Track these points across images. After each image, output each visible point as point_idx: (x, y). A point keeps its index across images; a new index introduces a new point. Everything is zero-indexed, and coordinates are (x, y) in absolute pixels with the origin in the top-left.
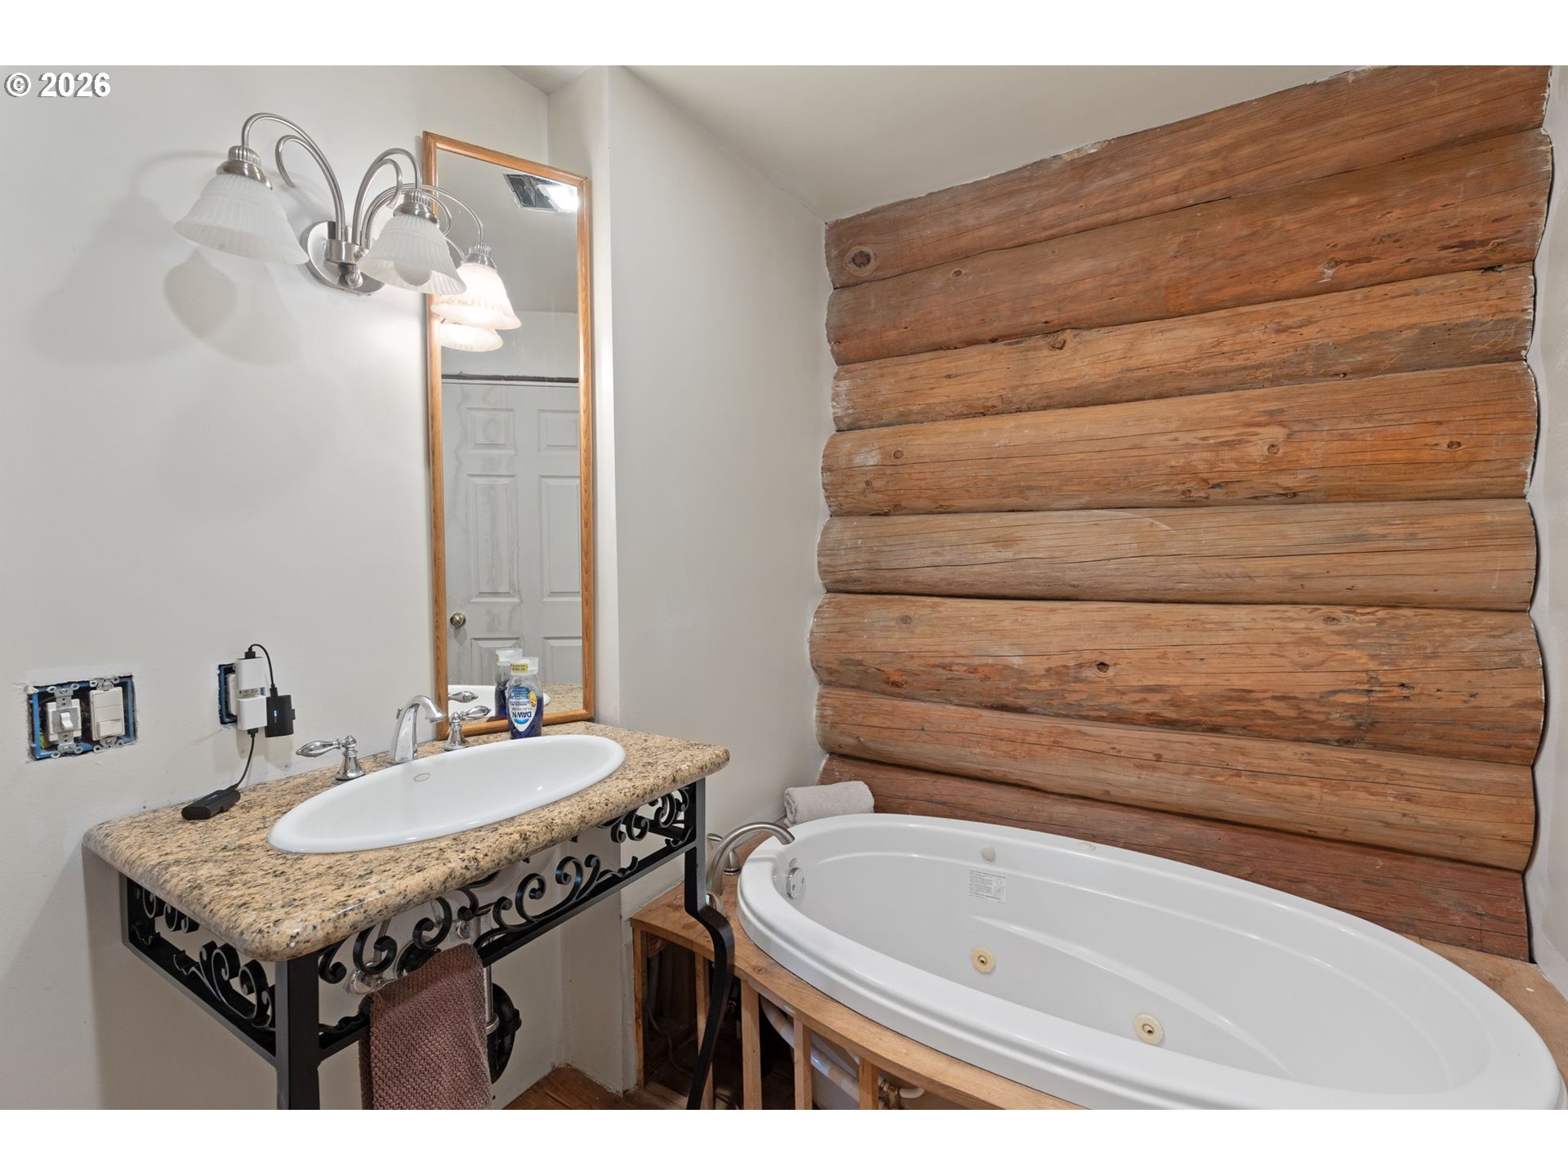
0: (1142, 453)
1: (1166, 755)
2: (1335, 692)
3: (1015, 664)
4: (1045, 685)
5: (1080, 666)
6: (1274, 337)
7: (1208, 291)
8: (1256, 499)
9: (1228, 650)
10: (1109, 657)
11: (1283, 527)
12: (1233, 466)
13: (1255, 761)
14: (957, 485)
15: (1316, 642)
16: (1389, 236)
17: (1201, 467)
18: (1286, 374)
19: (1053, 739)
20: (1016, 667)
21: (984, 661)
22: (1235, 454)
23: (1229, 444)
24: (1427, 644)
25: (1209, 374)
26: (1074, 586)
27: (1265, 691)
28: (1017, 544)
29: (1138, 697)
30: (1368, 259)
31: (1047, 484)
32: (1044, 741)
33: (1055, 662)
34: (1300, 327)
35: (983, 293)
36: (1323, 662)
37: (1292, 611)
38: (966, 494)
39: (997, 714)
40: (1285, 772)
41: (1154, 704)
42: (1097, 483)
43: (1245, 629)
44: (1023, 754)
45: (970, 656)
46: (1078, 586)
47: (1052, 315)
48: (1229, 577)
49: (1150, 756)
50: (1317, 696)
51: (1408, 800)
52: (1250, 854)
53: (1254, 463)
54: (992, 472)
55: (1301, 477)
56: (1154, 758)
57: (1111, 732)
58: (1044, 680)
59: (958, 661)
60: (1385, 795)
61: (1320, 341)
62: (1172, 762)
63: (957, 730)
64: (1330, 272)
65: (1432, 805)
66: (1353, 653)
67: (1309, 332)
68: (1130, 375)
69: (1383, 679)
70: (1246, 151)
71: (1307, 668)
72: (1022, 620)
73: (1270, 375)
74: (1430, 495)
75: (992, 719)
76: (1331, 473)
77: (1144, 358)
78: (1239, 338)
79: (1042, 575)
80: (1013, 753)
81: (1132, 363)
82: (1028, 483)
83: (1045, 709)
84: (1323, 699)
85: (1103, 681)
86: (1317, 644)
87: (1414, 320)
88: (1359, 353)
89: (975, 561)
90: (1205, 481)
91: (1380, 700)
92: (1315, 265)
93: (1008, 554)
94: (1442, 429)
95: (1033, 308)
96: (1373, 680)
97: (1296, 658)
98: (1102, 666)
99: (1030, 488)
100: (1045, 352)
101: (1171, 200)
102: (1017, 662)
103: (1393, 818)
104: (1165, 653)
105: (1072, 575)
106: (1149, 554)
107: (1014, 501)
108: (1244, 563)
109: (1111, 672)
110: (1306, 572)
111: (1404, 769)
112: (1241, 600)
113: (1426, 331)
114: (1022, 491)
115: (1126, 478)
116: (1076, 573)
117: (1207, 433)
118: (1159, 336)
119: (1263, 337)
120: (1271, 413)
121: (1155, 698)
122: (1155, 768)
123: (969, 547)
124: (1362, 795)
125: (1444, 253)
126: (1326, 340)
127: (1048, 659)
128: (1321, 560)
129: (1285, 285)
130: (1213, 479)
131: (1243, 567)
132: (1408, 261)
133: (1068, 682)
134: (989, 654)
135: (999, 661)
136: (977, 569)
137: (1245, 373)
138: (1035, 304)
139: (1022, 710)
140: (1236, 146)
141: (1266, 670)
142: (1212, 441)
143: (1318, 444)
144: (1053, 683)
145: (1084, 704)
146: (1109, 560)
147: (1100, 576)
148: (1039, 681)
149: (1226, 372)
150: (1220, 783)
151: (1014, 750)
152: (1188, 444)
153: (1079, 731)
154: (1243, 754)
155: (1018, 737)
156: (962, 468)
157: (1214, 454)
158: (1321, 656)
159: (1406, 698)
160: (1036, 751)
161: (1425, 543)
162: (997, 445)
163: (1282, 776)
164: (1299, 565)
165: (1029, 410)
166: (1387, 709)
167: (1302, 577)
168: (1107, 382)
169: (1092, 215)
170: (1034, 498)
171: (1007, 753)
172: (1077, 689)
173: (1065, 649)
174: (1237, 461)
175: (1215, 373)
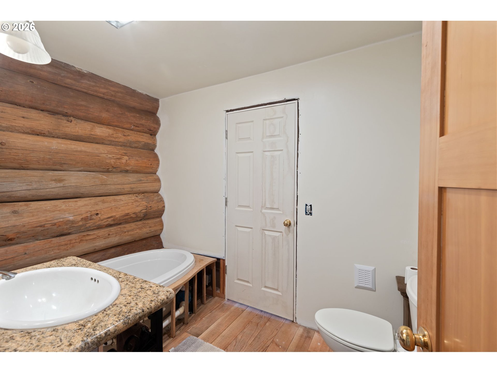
0: (100, 158)
1: (111, 233)
2: (142, 210)
3: (71, 219)
4: (81, 223)
5: (91, 215)
6: (123, 137)
7: (111, 122)
8: (121, 172)
9: (124, 205)
10: (99, 212)
11: (128, 178)
12: (119, 164)
13: (127, 229)
14: (34, 160)
15: (137, 201)
16: (142, 124)
17: (113, 163)
18: (124, 145)
19: (80, 239)
20: (71, 220)
21: (59, 220)
22: (119, 161)
23: (119, 159)
24: (152, 199)
25: (110, 141)
26: (82, 194)
27: (131, 213)
28: (64, 182)
29: (106, 220)
30: (138, 127)
31: (71, 163)
32: (77, 241)
33: (84, 216)
34: (127, 136)
35: (46, 95)
36: (140, 205)
37: (130, 196)
38: (38, 163)
39: (58, 238)
40: (133, 229)
41: (110, 221)
42: (87, 165)
43: (125, 200)
44: (71, 247)
45: (53, 220)
46: (83, 194)
47: (69, 112)
48: (120, 189)
49: (107, 235)
50: (139, 212)
51: (150, 227)
52: (126, 250)
53: (123, 164)
54: (51, 157)
55: (130, 167)
56: (108, 235)
57: (96, 232)
58: (80, 222)
59: (48, 223)
60: (147, 228)
61: (131, 140)
62: (112, 234)
63: (43, 249)
64: (133, 127)
65: (153, 227)
66: (143, 202)
67: (129, 137)
68: (92, 136)
69: (148, 206)
70: (119, 94)
71: (137, 206)
72: (68, 205)
73: (121, 144)
74: (146, 173)
75: (55, 240)
76: (135, 167)
77: (96, 133)
78: (117, 135)
79: (73, 191)
80: (67, 248)
81: (93, 133)
82: (64, 162)
83: (77, 231)
84: (140, 212)
85: (97, 219)
86: (138, 201)
87: (144, 141)
88: (136, 144)
89: (47, 187)
90: (113, 166)
91: (148, 210)
92: (131, 125)
93: (61, 185)
94: (150, 161)
95: (64, 107)
96: (147, 207)
97: (136, 205)
98: (97, 214)
99: (64, 164)
100: (65, 121)
101: (102, 95)
102: (71, 218)
103: (148, 232)
104: (112, 208)
105: (82, 190)
106: (103, 184)
107: (58, 167)
108: (123, 186)
109: (99, 215)
110: (133, 187)
111: (149, 222)
112: (120, 194)
113: (145, 143)
114: (61, 164)
115: (95, 164)
116: (84, 190)
117: (114, 155)
118: (99, 128)
119: (121, 136)
120: (125, 153)
121: (110, 220)
122: (108, 237)
123: (44, 182)
124: (145, 229)
125: (148, 130)
126: (132, 140)
127: (82, 215)
128: (136, 185)
129: (125, 126)
130: (114, 166)
131: (123, 187)
132: (143, 130)
133: (88, 221)
134: (61, 218)
135: (64, 219)
136: (48, 190)
137: (117, 143)
138: (66, 106)
139: (69, 234)
140: (118, 92)
141: (131, 208)
142: (115, 158)
143: (133, 161)
144: (83, 222)
145: (91, 226)
146: (93, 186)
147: (90, 190)
148: (79, 223)
149: (114, 141)
150: (122, 236)
151: (67, 247)
152: (110, 157)
153: (88, 235)
154: (125, 228)
155: (68, 243)
156: (38, 154)
157: (115, 161)
158: (139, 203)
159: (151, 209)
160: (75, 245)
161: (149, 181)
162: (53, 148)
163: (133, 230)
164: (133, 186)
165: (57, 137)
166: (149, 212)
167: (133, 188)
168: (86, 136)
169: (81, 88)
170: (65, 167)
171: (65, 249)
172: (90, 222)
173: (87, 211)
174: (120, 163)
175: (111, 141)
